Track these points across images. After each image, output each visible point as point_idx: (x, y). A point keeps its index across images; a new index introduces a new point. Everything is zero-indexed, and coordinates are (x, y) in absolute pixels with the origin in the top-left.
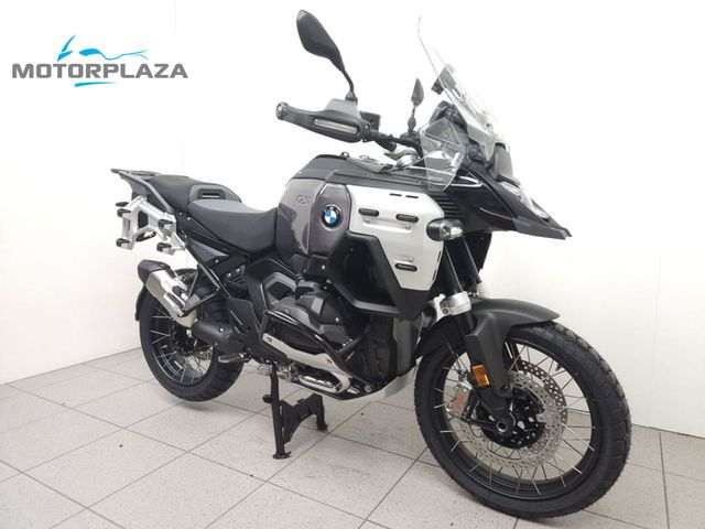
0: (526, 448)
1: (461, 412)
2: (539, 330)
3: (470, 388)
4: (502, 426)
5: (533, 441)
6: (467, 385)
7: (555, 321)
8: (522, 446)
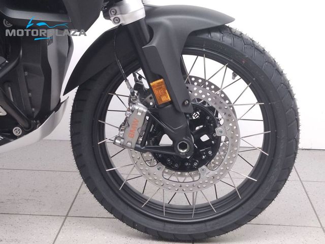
0: (204, 167)
1: (134, 141)
2: (216, 36)
3: (145, 111)
4: (183, 146)
5: (210, 158)
6: (141, 108)
7: (230, 25)
8: (200, 165)
